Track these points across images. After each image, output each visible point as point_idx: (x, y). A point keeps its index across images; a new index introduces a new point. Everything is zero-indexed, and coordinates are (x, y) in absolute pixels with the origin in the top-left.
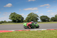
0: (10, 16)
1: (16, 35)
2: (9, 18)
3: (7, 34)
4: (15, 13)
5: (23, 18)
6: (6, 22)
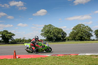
0: (42, 31)
1: (53, 63)
2: (42, 34)
3: (39, 60)
4: (50, 25)
5: (64, 34)
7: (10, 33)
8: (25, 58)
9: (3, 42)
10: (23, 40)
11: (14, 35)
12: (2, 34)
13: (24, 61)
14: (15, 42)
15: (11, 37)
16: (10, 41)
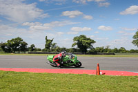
0: (135, 37)
2: (134, 42)
3: (133, 80)
6: (126, 52)
7: (88, 39)
8: (112, 75)
9: (79, 51)
10: (107, 50)
11: (94, 42)
12: (78, 41)
13: (112, 80)
14: (94, 52)
15: (90, 44)
16: (88, 49)
